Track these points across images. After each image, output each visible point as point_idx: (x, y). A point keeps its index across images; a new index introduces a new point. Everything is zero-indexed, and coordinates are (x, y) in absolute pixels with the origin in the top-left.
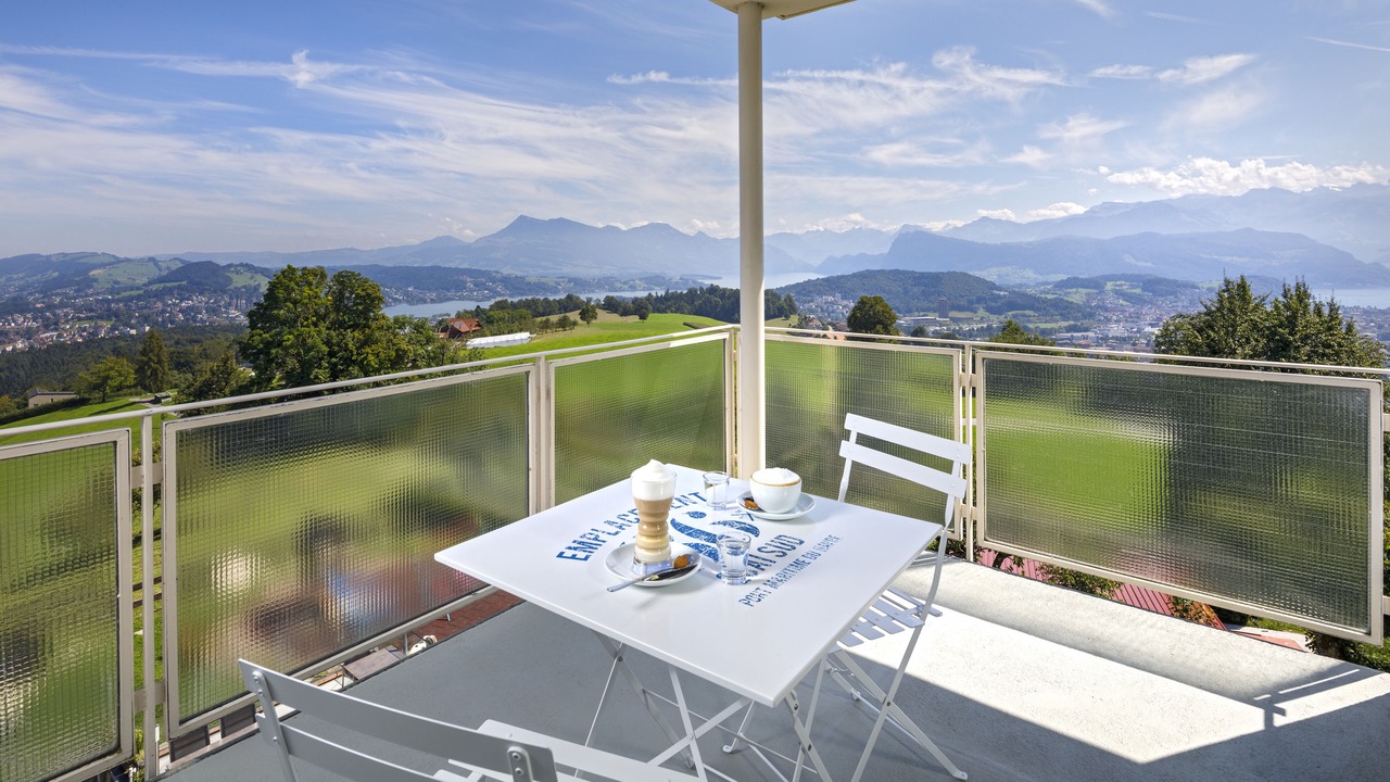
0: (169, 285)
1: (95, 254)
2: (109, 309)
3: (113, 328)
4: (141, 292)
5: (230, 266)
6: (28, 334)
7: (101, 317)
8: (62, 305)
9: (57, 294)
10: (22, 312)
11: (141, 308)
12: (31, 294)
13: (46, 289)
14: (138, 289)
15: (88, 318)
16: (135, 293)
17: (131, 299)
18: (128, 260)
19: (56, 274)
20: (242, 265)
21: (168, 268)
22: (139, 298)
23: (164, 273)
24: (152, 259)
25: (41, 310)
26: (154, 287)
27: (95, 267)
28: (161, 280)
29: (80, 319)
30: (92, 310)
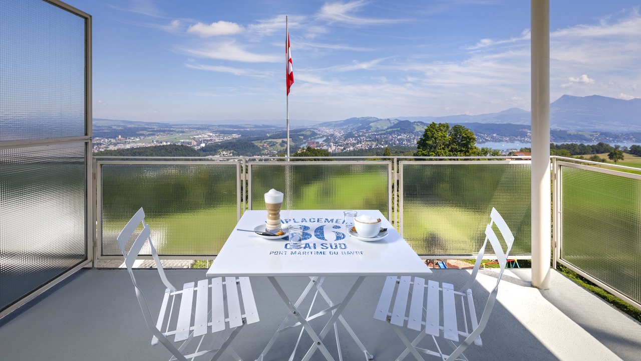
0: (394, 129)
1: (371, 118)
2: (375, 138)
3: (377, 145)
4: (385, 132)
5: (415, 122)
6: (353, 145)
7: (373, 141)
8: (362, 136)
9: (361, 132)
10: (352, 137)
11: (385, 138)
12: (354, 131)
13: (358, 129)
14: (384, 131)
15: (370, 141)
16: (383, 132)
17: (382, 134)
18: (381, 120)
19: (361, 125)
20: (419, 122)
21: (393, 123)
22: (384, 134)
23: (392, 125)
24: (388, 120)
25: (356, 137)
26: (389, 130)
27: (372, 122)
28: (391, 128)
29: (367, 141)
30: (370, 138)
